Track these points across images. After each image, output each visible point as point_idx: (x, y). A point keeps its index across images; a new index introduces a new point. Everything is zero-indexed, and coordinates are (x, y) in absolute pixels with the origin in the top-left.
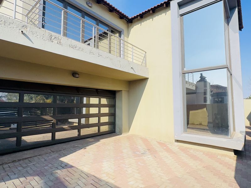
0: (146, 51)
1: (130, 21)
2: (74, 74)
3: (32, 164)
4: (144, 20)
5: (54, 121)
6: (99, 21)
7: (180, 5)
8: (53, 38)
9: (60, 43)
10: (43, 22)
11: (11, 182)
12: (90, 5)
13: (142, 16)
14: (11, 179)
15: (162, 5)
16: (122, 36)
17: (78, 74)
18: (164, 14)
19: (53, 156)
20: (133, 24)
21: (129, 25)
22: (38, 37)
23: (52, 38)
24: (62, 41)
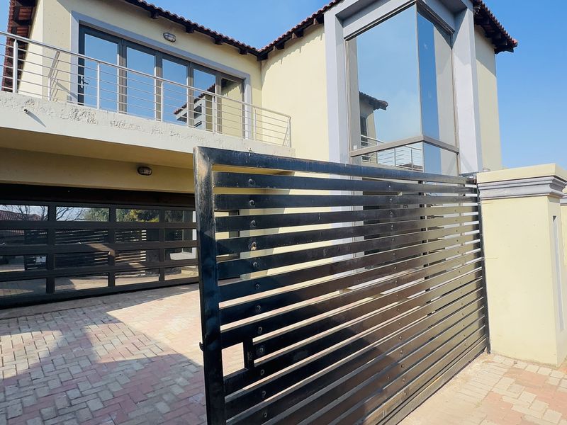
0: (290, 115)
1: (263, 57)
2: (142, 169)
3: (60, 317)
4: (286, 51)
5: (112, 252)
6: (192, 66)
7: (343, 18)
8: (80, 113)
9: (93, 120)
10: (79, 82)
11: (19, 336)
12: (171, 39)
13: (281, 45)
14: (21, 332)
15: (310, 20)
16: (247, 87)
17: (149, 169)
18: (318, 38)
19: (99, 309)
20: (269, 61)
21: (263, 64)
22: (54, 114)
23: (78, 115)
24: (96, 117)
